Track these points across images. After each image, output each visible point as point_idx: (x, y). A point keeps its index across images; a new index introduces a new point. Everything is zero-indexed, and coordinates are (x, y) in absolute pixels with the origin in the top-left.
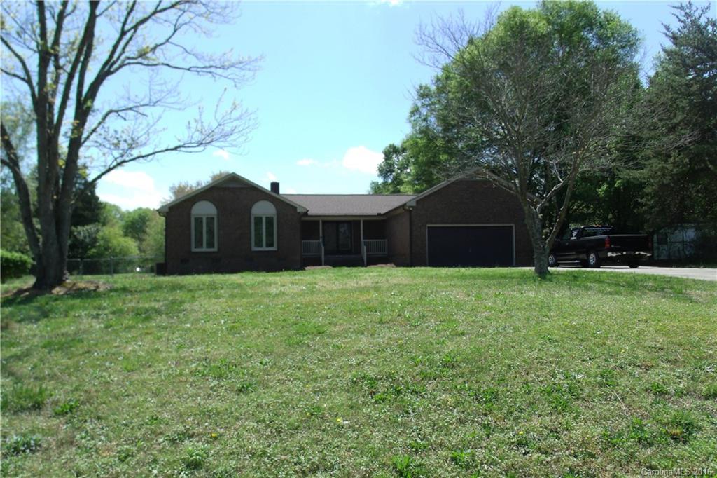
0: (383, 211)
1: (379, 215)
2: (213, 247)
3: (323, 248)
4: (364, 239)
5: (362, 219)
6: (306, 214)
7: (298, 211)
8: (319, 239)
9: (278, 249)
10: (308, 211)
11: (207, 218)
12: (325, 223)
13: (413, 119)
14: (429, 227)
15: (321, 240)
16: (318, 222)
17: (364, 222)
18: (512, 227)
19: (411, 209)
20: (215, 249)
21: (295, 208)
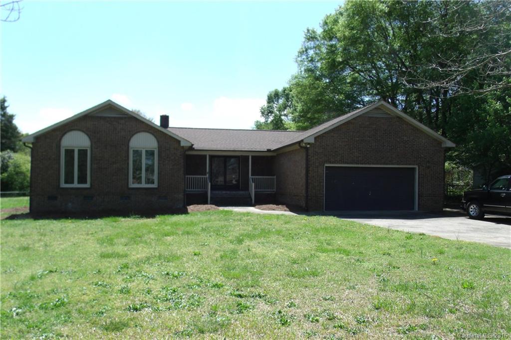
0: (273, 148)
1: (269, 151)
2: (85, 182)
3: (209, 184)
4: (252, 175)
5: (250, 155)
6: (191, 148)
7: (182, 144)
8: (205, 175)
9: (159, 186)
10: (193, 145)
11: (79, 151)
12: (212, 157)
13: (299, 59)
14: (326, 167)
15: (208, 175)
16: (205, 156)
17: (252, 157)
18: (414, 169)
19: (308, 146)
20: (87, 185)
21: (179, 142)
